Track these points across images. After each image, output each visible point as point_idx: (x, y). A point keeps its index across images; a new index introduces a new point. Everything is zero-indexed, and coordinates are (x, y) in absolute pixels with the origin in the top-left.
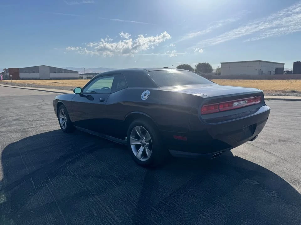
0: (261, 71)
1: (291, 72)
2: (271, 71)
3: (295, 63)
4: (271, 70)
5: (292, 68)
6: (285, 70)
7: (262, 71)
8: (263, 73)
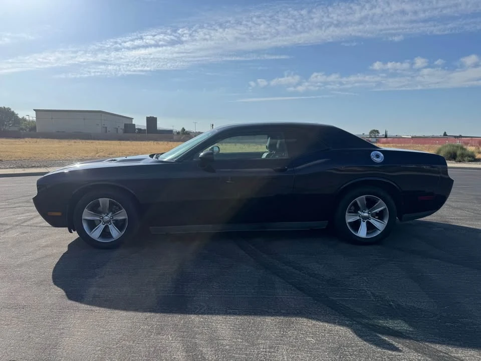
0: (104, 127)
1: (145, 130)
2: (117, 129)
3: (147, 118)
4: (117, 127)
5: (145, 125)
6: (136, 127)
7: (106, 128)
8: (108, 129)
